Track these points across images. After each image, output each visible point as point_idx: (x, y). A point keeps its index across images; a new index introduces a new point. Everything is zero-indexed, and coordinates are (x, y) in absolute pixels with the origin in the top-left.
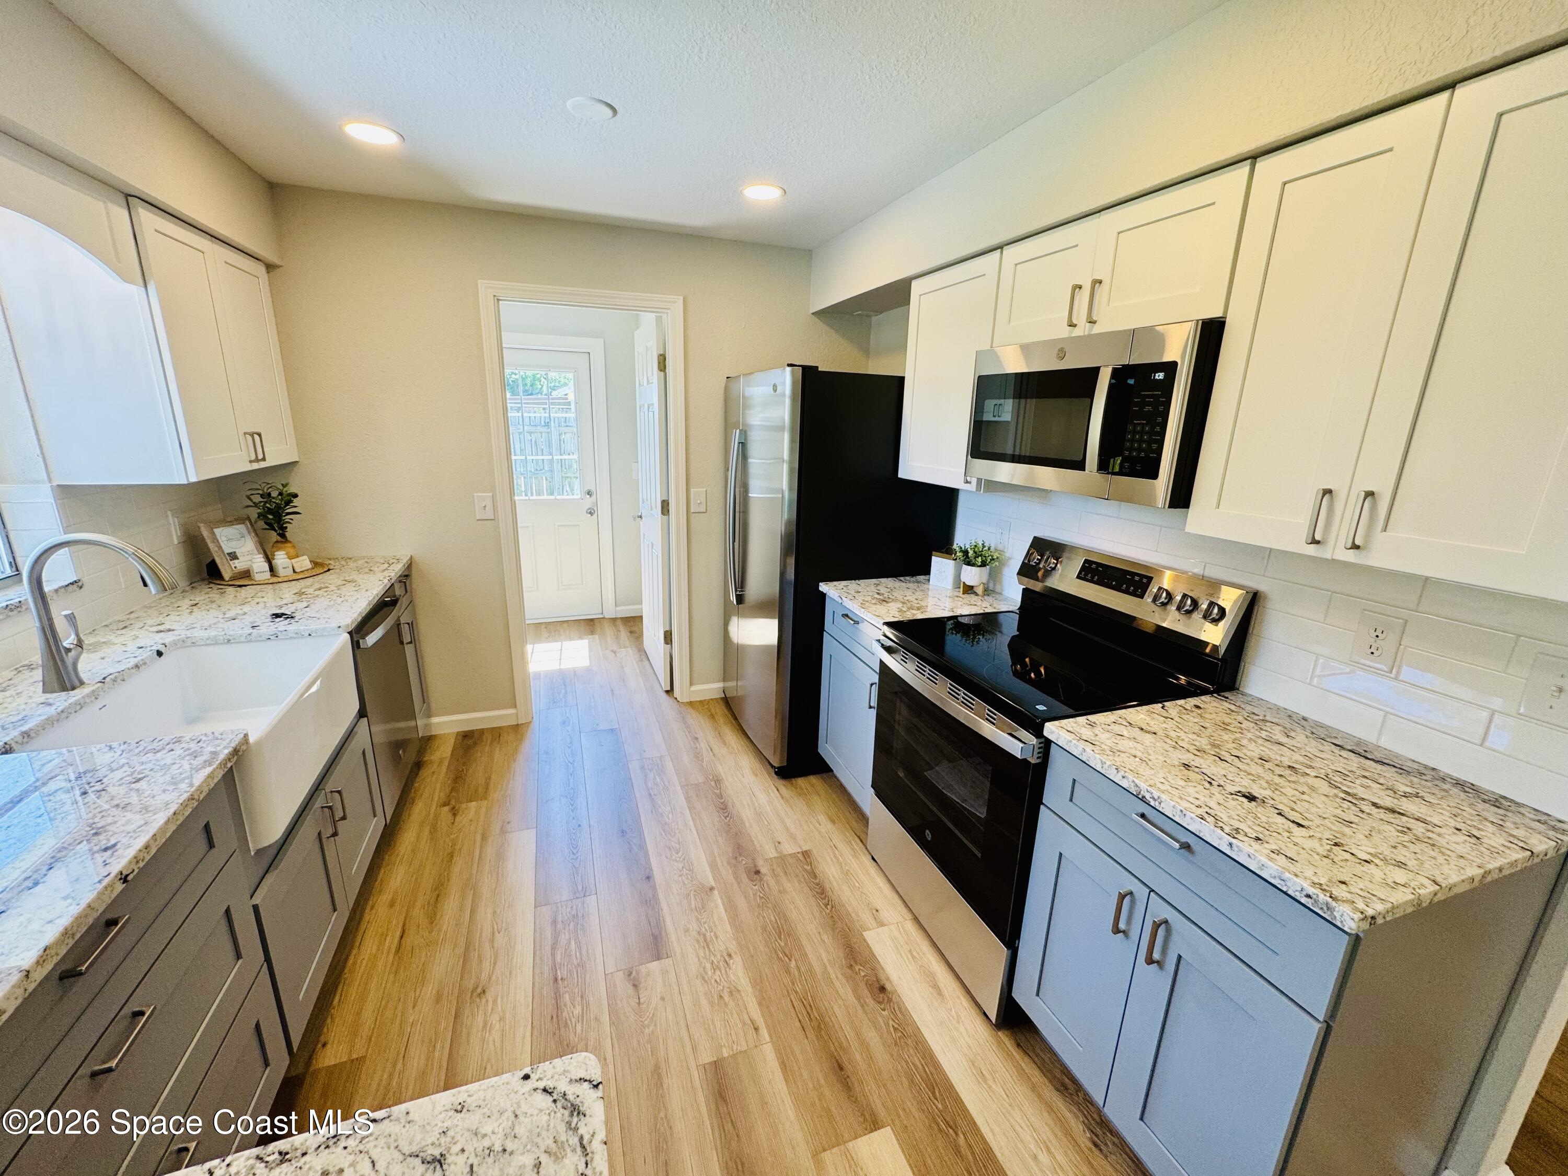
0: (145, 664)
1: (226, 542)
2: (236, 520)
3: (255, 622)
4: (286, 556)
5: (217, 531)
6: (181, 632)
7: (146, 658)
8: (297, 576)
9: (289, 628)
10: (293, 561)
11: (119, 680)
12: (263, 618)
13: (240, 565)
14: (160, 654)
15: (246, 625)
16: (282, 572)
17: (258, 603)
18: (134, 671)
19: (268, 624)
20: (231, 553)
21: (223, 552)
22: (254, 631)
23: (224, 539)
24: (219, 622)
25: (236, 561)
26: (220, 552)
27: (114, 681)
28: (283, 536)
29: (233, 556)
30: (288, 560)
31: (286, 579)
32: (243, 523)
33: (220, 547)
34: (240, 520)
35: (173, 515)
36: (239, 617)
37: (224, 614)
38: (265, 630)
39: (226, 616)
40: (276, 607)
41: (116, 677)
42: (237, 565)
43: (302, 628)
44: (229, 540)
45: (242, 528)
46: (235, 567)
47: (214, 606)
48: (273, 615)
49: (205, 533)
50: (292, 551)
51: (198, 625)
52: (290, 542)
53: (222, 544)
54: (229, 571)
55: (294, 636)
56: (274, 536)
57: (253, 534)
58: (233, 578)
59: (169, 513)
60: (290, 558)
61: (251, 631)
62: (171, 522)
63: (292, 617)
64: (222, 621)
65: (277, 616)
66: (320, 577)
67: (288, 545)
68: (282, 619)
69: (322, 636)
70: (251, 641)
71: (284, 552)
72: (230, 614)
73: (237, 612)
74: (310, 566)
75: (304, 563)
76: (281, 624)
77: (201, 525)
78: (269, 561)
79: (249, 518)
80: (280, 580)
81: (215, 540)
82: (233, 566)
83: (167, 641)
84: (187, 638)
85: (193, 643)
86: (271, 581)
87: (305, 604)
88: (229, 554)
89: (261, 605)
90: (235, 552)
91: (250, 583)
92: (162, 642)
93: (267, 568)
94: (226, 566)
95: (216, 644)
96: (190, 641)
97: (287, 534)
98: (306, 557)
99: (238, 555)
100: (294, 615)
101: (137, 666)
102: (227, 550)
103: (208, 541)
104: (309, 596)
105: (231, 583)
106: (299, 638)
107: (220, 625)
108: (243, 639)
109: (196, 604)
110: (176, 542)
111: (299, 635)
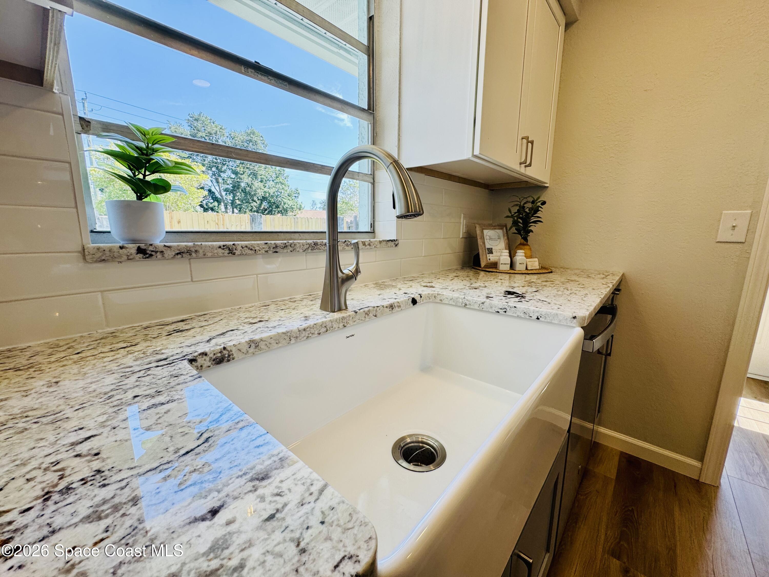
0: (399, 306)
1: (488, 240)
2: (498, 225)
3: (491, 294)
4: (524, 254)
5: (485, 232)
6: (437, 290)
7: (402, 302)
8: (528, 272)
9: (519, 305)
10: (528, 260)
11: (371, 315)
12: (498, 292)
13: (492, 258)
14: (414, 302)
15: (483, 295)
16: (519, 267)
17: (497, 282)
18: (388, 309)
19: (500, 298)
20: (489, 249)
21: (485, 247)
22: (488, 300)
23: (488, 238)
24: (465, 288)
25: (491, 255)
26: (483, 246)
27: (366, 314)
28: (525, 239)
29: (490, 251)
30: (525, 258)
31: (520, 272)
32: (502, 229)
33: (484, 243)
34: (501, 227)
35: (464, 217)
36: (480, 288)
37: (471, 284)
38: (497, 302)
39: (472, 286)
40: (510, 287)
41: (369, 311)
42: (491, 258)
43: (532, 308)
44: (491, 239)
45: (500, 232)
46: (489, 259)
47: (468, 279)
48: (507, 291)
49: (478, 232)
50: (529, 253)
51: (450, 288)
52: (529, 245)
53: (486, 241)
54: (485, 260)
55: (522, 315)
56: (519, 239)
57: (506, 238)
58: (486, 266)
59: (462, 215)
60: (527, 257)
61: (485, 300)
62: (462, 221)
63: (522, 297)
64: (467, 288)
65: (510, 293)
66: (545, 275)
67: (527, 247)
68: (513, 296)
69: (550, 323)
70: (482, 310)
71: (523, 251)
72: (475, 285)
73: (480, 285)
74: (538, 267)
75: (534, 264)
76: (513, 301)
77: (477, 226)
78: (512, 256)
79: (506, 226)
80: (515, 272)
81: (483, 237)
82: (488, 258)
83: (423, 294)
84: (438, 294)
85: (441, 300)
86: (509, 272)
87: (535, 289)
88: (488, 249)
89: (499, 284)
90: (492, 249)
91: (495, 271)
92: (421, 293)
93: (509, 262)
94: (484, 257)
95: (456, 306)
96: (439, 298)
97: (529, 238)
98: (536, 259)
99: (493, 251)
100: (524, 295)
101: (392, 307)
102: (488, 246)
103: (478, 238)
104: (538, 285)
105: (484, 269)
106: (525, 318)
107: (465, 291)
108: (476, 307)
109: (458, 276)
110: (461, 237)
111: (527, 316)
